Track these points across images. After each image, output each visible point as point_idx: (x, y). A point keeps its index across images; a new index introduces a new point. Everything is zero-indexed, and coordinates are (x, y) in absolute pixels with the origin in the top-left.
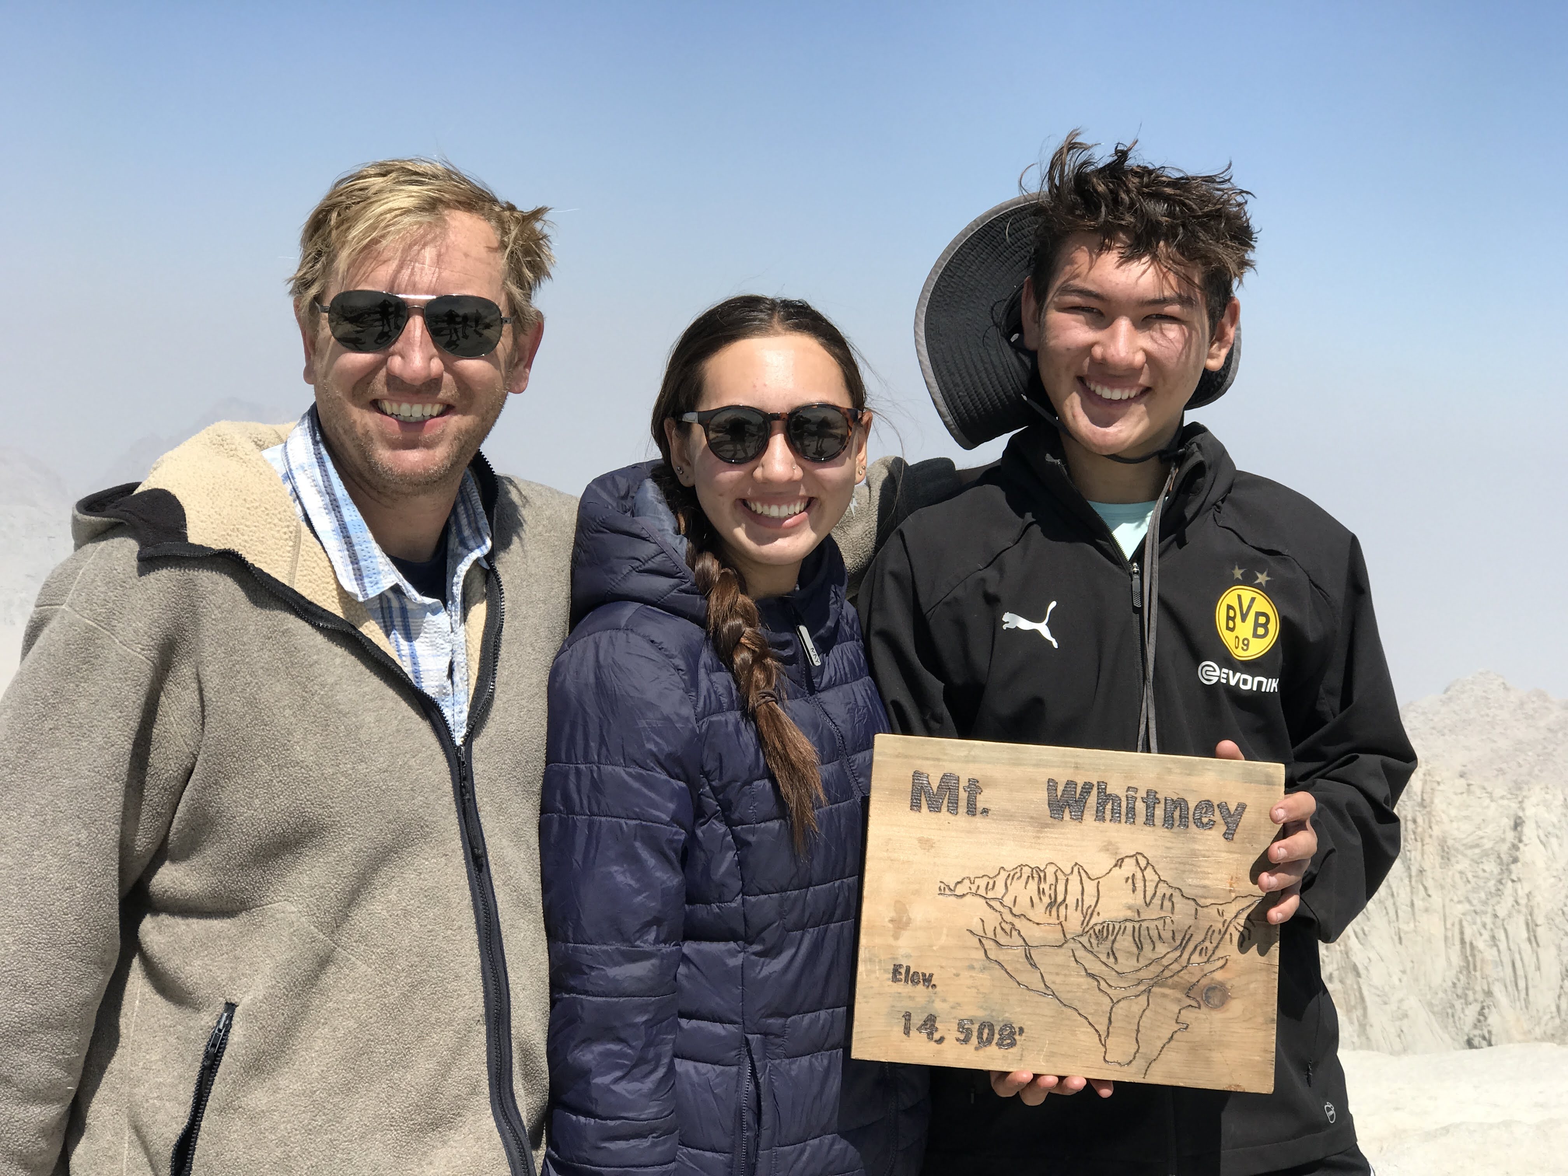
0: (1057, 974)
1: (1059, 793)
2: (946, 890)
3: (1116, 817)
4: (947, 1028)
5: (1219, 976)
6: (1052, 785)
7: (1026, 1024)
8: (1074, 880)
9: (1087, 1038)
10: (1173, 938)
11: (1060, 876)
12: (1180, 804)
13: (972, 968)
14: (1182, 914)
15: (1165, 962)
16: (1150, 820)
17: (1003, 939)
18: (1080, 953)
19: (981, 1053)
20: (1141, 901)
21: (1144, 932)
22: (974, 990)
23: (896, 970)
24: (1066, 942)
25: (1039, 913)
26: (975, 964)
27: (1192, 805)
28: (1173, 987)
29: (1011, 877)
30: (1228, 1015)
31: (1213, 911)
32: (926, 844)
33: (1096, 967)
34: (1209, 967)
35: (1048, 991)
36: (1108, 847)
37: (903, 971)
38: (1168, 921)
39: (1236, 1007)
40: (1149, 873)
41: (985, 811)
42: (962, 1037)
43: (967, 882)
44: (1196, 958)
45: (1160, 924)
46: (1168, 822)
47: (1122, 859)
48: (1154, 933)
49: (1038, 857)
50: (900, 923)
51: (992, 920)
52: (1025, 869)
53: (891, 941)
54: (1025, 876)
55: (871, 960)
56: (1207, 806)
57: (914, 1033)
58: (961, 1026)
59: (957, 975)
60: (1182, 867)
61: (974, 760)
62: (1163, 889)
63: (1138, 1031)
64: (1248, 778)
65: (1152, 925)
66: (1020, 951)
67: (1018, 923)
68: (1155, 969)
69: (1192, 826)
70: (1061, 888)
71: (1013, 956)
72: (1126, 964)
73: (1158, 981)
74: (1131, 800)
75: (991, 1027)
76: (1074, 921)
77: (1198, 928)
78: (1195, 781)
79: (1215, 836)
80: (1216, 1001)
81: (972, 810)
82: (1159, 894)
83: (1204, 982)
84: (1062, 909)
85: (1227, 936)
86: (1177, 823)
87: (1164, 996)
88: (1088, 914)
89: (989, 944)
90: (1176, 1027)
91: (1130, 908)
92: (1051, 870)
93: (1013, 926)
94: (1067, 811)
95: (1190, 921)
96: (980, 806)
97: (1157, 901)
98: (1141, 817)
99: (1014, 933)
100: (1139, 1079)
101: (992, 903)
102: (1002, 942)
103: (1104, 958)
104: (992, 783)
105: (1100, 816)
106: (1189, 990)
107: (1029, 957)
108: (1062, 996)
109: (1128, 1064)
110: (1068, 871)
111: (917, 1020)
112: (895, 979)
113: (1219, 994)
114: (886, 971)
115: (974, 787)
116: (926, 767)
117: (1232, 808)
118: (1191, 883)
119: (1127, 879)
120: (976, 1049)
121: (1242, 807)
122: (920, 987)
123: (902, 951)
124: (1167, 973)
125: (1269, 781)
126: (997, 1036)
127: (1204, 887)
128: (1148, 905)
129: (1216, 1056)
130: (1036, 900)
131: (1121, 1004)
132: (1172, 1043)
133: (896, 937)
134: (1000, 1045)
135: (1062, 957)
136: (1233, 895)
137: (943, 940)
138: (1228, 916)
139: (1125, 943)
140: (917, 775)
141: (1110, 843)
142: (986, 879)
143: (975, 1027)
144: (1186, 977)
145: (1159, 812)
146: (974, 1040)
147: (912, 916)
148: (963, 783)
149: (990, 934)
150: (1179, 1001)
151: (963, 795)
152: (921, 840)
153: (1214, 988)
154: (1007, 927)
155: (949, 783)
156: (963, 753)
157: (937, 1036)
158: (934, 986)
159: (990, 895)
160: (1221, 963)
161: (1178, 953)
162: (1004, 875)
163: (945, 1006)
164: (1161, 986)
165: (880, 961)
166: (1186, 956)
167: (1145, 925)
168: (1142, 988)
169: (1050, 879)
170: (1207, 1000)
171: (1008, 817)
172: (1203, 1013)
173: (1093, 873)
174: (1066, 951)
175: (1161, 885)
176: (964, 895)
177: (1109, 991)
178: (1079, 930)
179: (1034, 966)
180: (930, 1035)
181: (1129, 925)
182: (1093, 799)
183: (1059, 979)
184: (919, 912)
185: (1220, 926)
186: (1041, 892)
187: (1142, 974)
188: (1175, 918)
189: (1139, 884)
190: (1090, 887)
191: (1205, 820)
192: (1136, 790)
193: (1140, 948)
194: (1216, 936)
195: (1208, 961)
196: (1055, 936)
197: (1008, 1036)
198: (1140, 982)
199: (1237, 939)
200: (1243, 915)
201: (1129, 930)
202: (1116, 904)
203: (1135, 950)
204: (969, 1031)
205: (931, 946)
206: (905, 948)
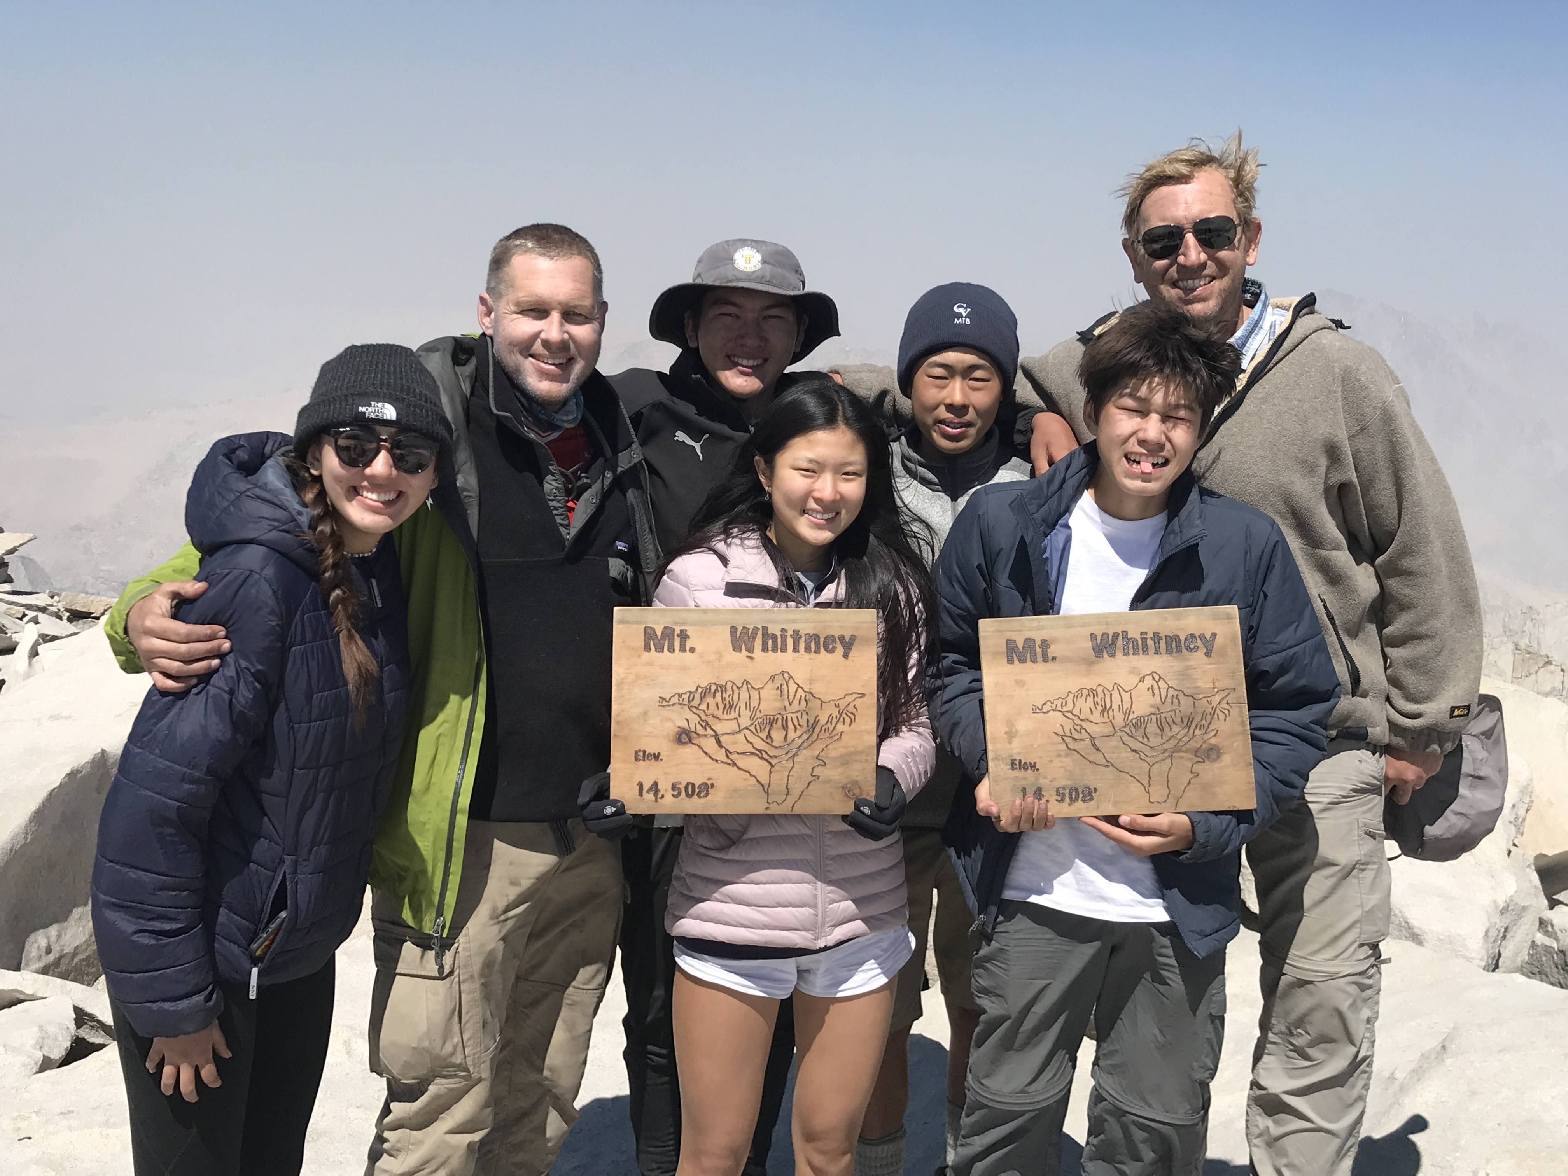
0: (1113, 753)
1: (1099, 642)
2: (1037, 710)
3: (1136, 652)
4: (1050, 795)
5: (1213, 741)
6: (1093, 636)
7: (1099, 785)
8: (1116, 693)
9: (1136, 789)
10: (1182, 722)
11: (1106, 692)
12: (1176, 638)
13: (1060, 756)
14: (1186, 705)
15: (1179, 737)
16: (1157, 651)
18: (1126, 738)
19: (1072, 807)
20: (1159, 701)
21: (1163, 720)
22: (1062, 770)
23: (1013, 763)
24: (1116, 732)
25: (1096, 717)
26: (1062, 753)
27: (1183, 638)
28: (1186, 752)
29: (1076, 697)
30: (1222, 764)
31: (1204, 701)
32: (1020, 683)
33: (1136, 746)
34: (1206, 737)
35: (1108, 764)
36: (1133, 671)
37: (1017, 763)
38: (1177, 711)
39: (1226, 759)
40: (1161, 683)
41: (1054, 659)
42: (1059, 798)
43: (1049, 703)
44: (1197, 732)
45: (1173, 714)
46: (1169, 652)
47: (1144, 677)
48: (1169, 720)
49: (1090, 682)
50: (1011, 735)
51: (1068, 725)
52: (1084, 691)
53: (1007, 745)
54: (1084, 696)
56: (1192, 637)
57: (1029, 798)
58: (1058, 792)
59: (1051, 761)
60: (1181, 677)
61: (1043, 628)
62: (1171, 692)
63: (1168, 781)
64: (1216, 617)
65: (1168, 715)
66: (1088, 742)
67: (1083, 724)
68: (1173, 742)
69: (1184, 651)
70: (1108, 700)
71: (1084, 745)
72: (1155, 741)
73: (1177, 749)
74: (1144, 640)
75: (1077, 790)
76: (1119, 720)
77: (1196, 713)
78: (1182, 623)
79: (1200, 655)
80: (1214, 756)
81: (1045, 659)
82: (1170, 696)
83: (1204, 746)
84: (1111, 712)
85: (1216, 716)
86: (1175, 650)
87: (1182, 757)
88: (1127, 714)
89: (1067, 740)
90: (1192, 776)
91: (1152, 706)
92: (1100, 689)
93: (1082, 727)
94: (1105, 652)
95: (1191, 710)
96: (1050, 656)
98: (1152, 651)
99: (1083, 731)
101: (1066, 714)
102: (1076, 737)
103: (1140, 739)
104: (1055, 641)
105: (1126, 653)
106: (1196, 752)
107: (1094, 745)
108: (1118, 766)
109: (1165, 802)
110: (1111, 689)
112: (1013, 769)
113: (1215, 752)
114: (1007, 764)
115: (1045, 644)
116: (1013, 636)
117: (1208, 637)
118: (1188, 686)
119: (1148, 689)
120: (1070, 805)
121: (1214, 635)
122: (1029, 771)
123: (1015, 751)
124: (1181, 744)
126: (1081, 795)
127: (1197, 688)
128: (1163, 703)
129: (1219, 790)
130: (1093, 709)
131: (1155, 766)
132: (1191, 786)
133: (1010, 743)
134: (1084, 801)
135: (1114, 742)
136: (1216, 690)
137: (1039, 741)
138: (1214, 704)
139: (1152, 728)
140: (1009, 642)
141: (1134, 668)
142: (1061, 700)
143: (1067, 792)
144: (1195, 744)
145: (1163, 644)
146: (1067, 800)
147: (1019, 728)
148: (1038, 643)
149: (1068, 734)
150: (1191, 759)
151: (1039, 650)
152: (1017, 682)
153: (1212, 749)
154: (1078, 728)
155: (1029, 643)
156: (1035, 624)
158: (1038, 770)
159: (1065, 709)
160: (1214, 733)
161: (1186, 730)
162: (1071, 696)
163: (1047, 781)
164: (1178, 752)
165: (1002, 759)
166: (1191, 731)
167: (1163, 715)
168: (1167, 754)
169: (1101, 695)
170: (1208, 757)
171: (1068, 660)
172: (1207, 765)
173: (1126, 689)
174: (1116, 738)
175: (1170, 690)
176: (1048, 712)
177: (1147, 759)
178: (1123, 724)
179: (1098, 750)
181: (1154, 717)
182: (1120, 642)
183: (1114, 756)
184: (1022, 725)
185: (1210, 710)
186: (1096, 704)
187: (1166, 746)
188: (1182, 709)
189: (1157, 691)
190: (1126, 697)
191: (1192, 646)
192: (1146, 633)
193: (1162, 730)
194: (1209, 718)
195: (1206, 733)
196: (1108, 730)
197: (1088, 794)
198: (1165, 751)
199: (1222, 716)
200: (1225, 701)
201: (1154, 720)
202: (1143, 705)
203: (1159, 732)
204: (1064, 794)
205: (1032, 745)
206: (1016, 749)
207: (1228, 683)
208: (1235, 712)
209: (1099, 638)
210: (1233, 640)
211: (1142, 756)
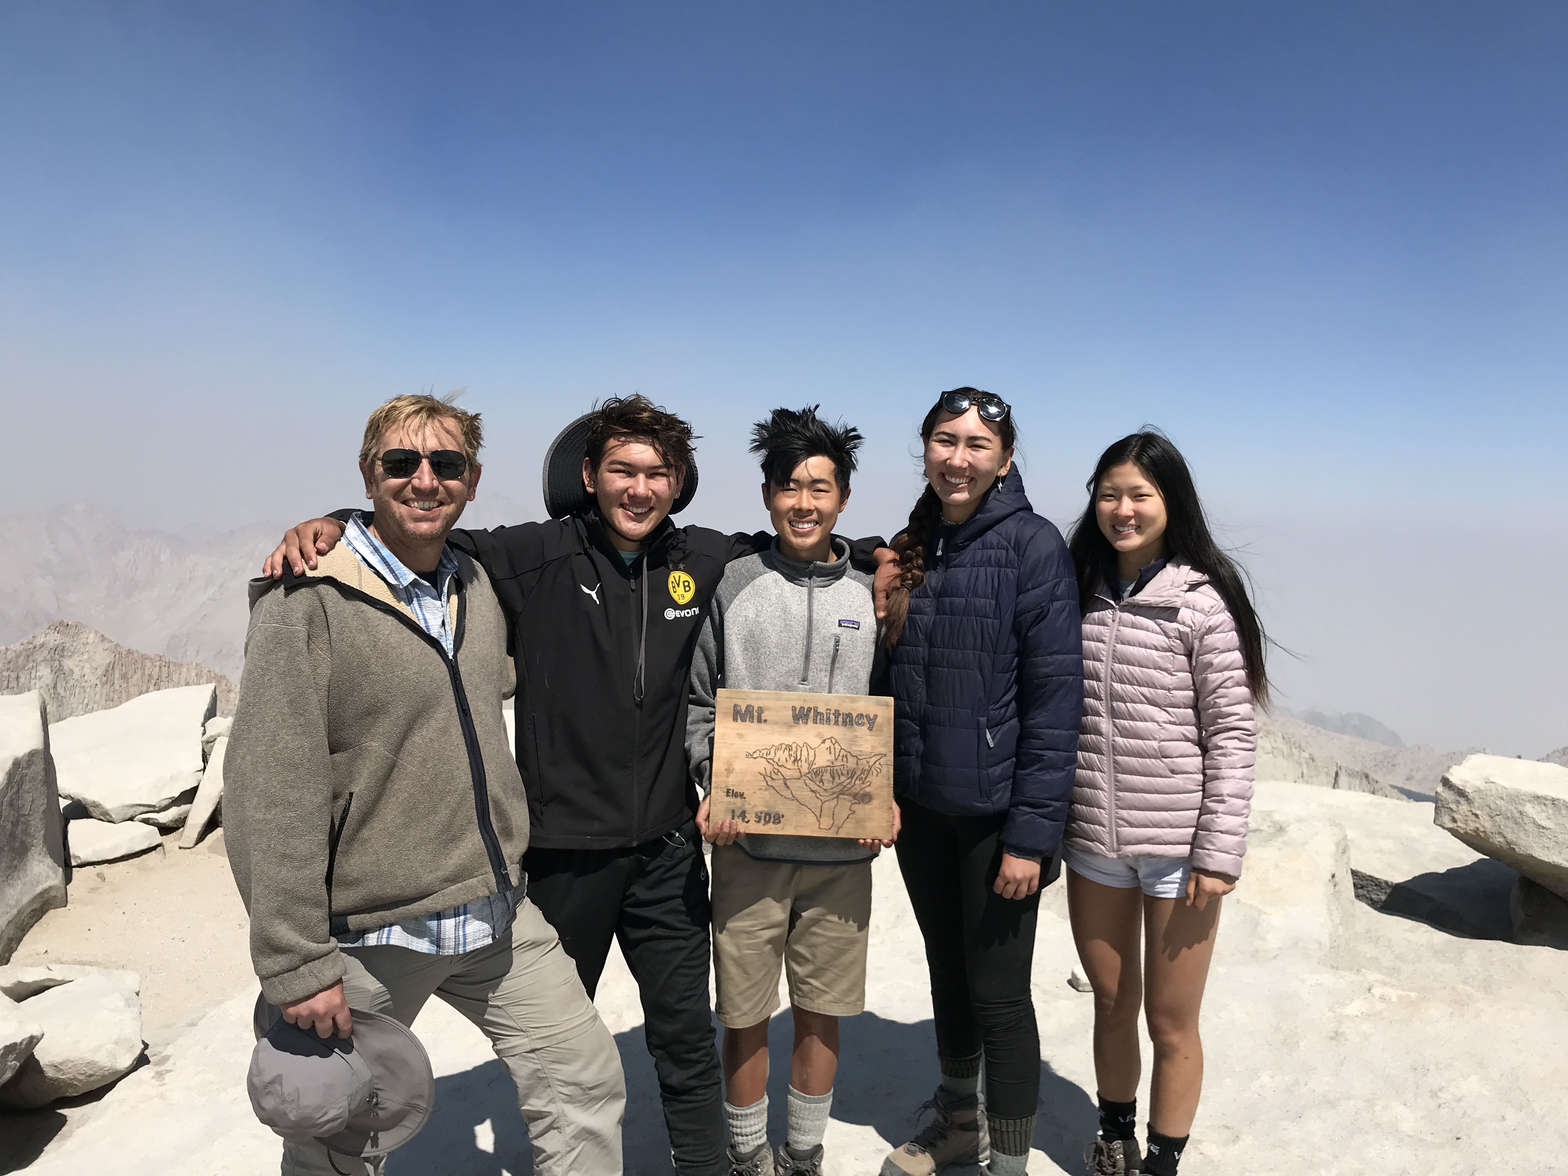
0: (798, 791)
3: (822, 722)
4: (751, 816)
5: (868, 789)
6: (794, 709)
7: (785, 813)
8: (804, 749)
9: (811, 818)
10: (848, 773)
11: (798, 747)
12: (849, 715)
13: (761, 789)
14: (851, 763)
15: (844, 784)
16: (836, 723)
17: (774, 776)
18: (808, 781)
19: (765, 827)
20: (833, 758)
21: (835, 771)
22: (762, 799)
23: (728, 791)
24: (802, 776)
25: (790, 765)
26: (763, 788)
27: (854, 716)
28: (848, 795)
29: (777, 749)
30: (873, 806)
31: (864, 761)
32: (740, 736)
33: (815, 788)
34: (863, 786)
35: (794, 799)
36: (819, 735)
37: (731, 792)
38: (845, 766)
39: (875, 803)
40: (836, 745)
41: (765, 721)
42: (757, 820)
43: (758, 752)
44: (857, 782)
45: (842, 767)
46: (845, 723)
47: (825, 740)
48: (839, 772)
49: (788, 740)
50: (729, 771)
51: (769, 768)
52: (783, 745)
53: (726, 779)
54: (783, 749)
55: (717, 788)
56: (861, 716)
57: (736, 818)
58: (756, 814)
59: (755, 793)
60: (851, 743)
62: (843, 752)
63: (833, 814)
64: (879, 704)
65: (838, 768)
66: (782, 781)
67: (781, 769)
68: (840, 787)
69: (855, 726)
70: (799, 753)
71: (779, 784)
72: (828, 786)
73: (842, 793)
74: (828, 714)
75: (770, 815)
76: (805, 768)
77: (858, 769)
78: (855, 705)
79: (865, 729)
80: (866, 800)
81: (759, 721)
82: (841, 754)
83: (861, 792)
84: (800, 762)
85: (871, 772)
86: (848, 724)
88: (811, 764)
89: (768, 779)
90: (850, 812)
91: (828, 761)
92: (794, 746)
93: (779, 771)
94: (801, 720)
95: (855, 766)
96: (763, 718)
97: (840, 758)
98: (833, 722)
99: (779, 773)
100: (834, 836)
101: (769, 761)
102: (774, 777)
103: (818, 783)
104: (768, 709)
105: (815, 722)
106: (855, 796)
107: (785, 784)
108: (801, 801)
109: (830, 829)
110: (801, 746)
111: (737, 813)
112: (728, 796)
113: (868, 797)
114: (723, 792)
115: (761, 710)
116: (739, 702)
117: (872, 716)
118: (854, 749)
119: (827, 749)
120: (764, 825)
121: (876, 716)
122: (739, 798)
124: (845, 789)
125: (887, 705)
126: (772, 819)
127: (860, 751)
128: (836, 759)
129: (867, 824)
130: (788, 758)
131: (826, 803)
132: (848, 820)
133: (727, 777)
134: (774, 823)
135: (800, 783)
136: (873, 754)
137: (748, 778)
138: (871, 763)
139: (827, 776)
140: (735, 706)
141: (819, 733)
142: (766, 751)
143: (763, 815)
144: (854, 791)
145: (840, 719)
146: (763, 821)
147: (734, 767)
148: (756, 709)
149: (769, 775)
150: (851, 801)
151: (756, 714)
152: (738, 734)
153: (866, 795)
154: (776, 771)
155: (749, 709)
157: (746, 820)
158: (745, 798)
159: (768, 757)
160: (868, 784)
161: (850, 780)
162: (774, 748)
163: (750, 806)
164: (844, 794)
165: (721, 788)
166: (853, 781)
167: (835, 768)
168: (835, 796)
169: (794, 749)
171: (776, 723)
172: (861, 806)
173: (812, 747)
174: (801, 781)
175: (842, 750)
176: (757, 758)
177: (820, 797)
178: (807, 771)
179: (788, 787)
180: (743, 820)
181: (829, 768)
182: (812, 714)
183: (799, 793)
184: (738, 766)
185: (867, 768)
186: (790, 755)
187: (834, 790)
188: (848, 765)
189: (832, 750)
190: (811, 752)
191: (860, 722)
192: (830, 710)
193: (834, 778)
194: (866, 772)
195: (863, 783)
196: (797, 774)
197: (777, 819)
198: (834, 793)
199: (875, 773)
200: (878, 763)
201: (829, 771)
202: (823, 760)
203: (831, 779)
204: (760, 818)
205: (743, 780)
206: (732, 782)
207: (883, 750)
208: (884, 770)
209: (798, 710)
210: (889, 719)
211: (818, 795)
